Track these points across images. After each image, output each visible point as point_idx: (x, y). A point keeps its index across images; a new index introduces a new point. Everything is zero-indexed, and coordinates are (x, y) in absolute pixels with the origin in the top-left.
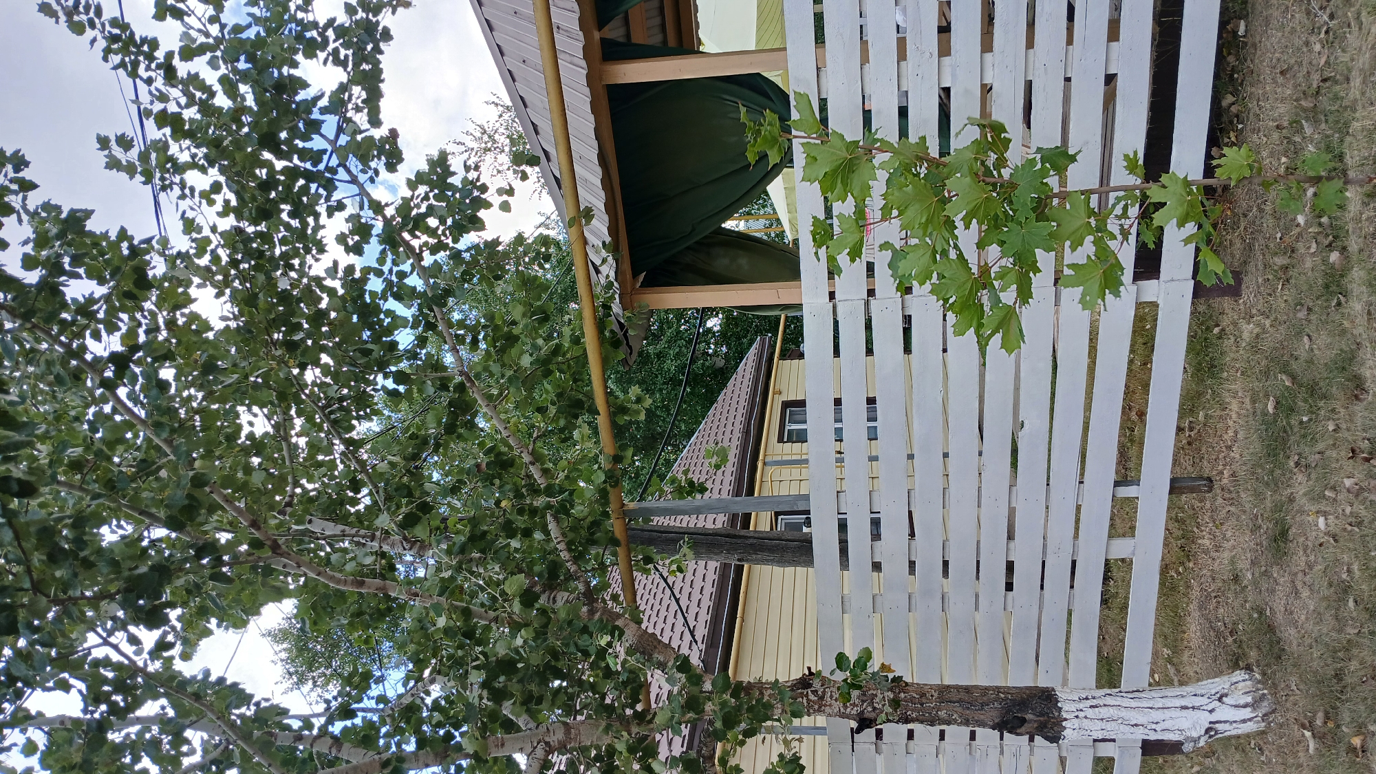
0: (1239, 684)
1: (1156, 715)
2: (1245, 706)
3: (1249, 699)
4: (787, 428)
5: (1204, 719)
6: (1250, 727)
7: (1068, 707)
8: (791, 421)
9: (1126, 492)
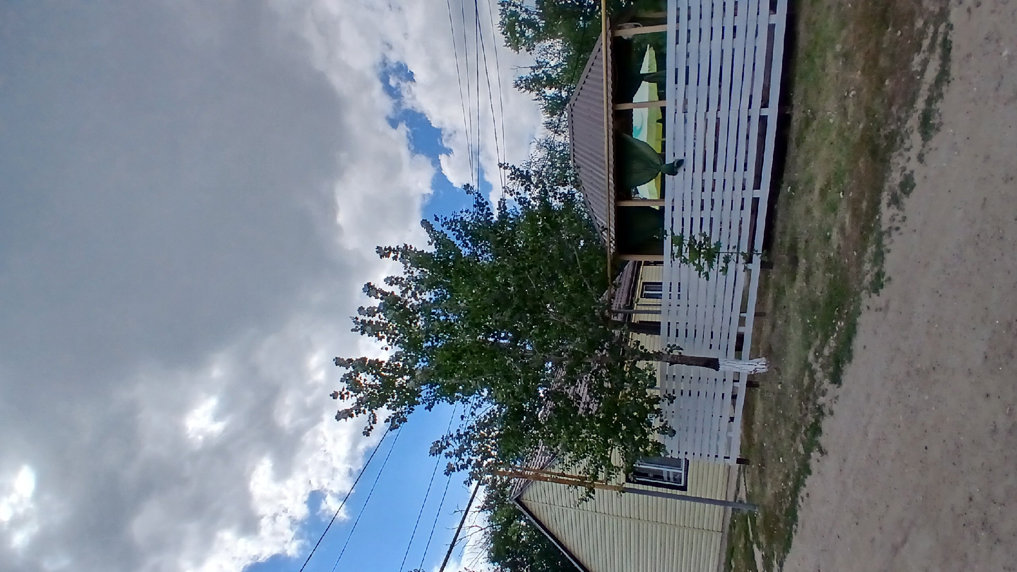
0: (763, 360)
1: (742, 366)
2: (763, 365)
3: (765, 363)
4: (644, 292)
5: (754, 368)
6: (764, 370)
7: (720, 362)
8: (646, 290)
9: (742, 315)
